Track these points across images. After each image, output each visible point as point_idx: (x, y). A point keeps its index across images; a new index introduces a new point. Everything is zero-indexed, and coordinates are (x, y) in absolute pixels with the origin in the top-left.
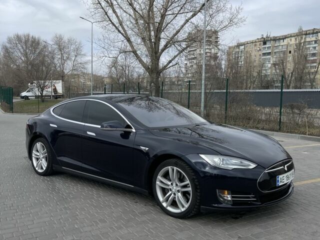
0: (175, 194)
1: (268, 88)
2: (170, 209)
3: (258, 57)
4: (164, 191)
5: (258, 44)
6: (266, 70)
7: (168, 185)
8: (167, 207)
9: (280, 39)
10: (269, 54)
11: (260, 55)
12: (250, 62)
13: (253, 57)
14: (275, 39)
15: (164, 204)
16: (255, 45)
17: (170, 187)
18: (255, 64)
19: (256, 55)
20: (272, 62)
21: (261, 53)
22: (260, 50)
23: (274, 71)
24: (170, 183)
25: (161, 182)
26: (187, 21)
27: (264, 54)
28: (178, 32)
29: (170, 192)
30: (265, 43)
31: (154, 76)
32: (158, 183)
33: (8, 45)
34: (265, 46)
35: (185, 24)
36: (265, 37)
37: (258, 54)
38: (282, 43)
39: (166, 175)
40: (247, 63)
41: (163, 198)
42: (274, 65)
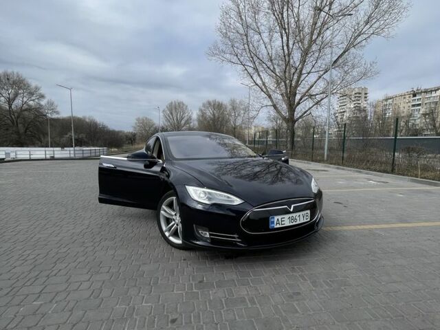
0: (177, 225)
1: (417, 135)
2: (172, 239)
3: (407, 108)
4: (168, 221)
5: (407, 96)
6: (415, 120)
7: (172, 215)
8: (169, 236)
9: (431, 91)
10: (419, 105)
11: (409, 107)
12: (399, 113)
13: (402, 109)
14: (426, 92)
15: (167, 234)
16: (404, 98)
17: (174, 217)
18: (403, 115)
19: (404, 107)
20: (421, 112)
21: (410, 104)
22: (409, 102)
23: (424, 121)
24: (173, 213)
25: (165, 211)
26: (320, 77)
27: (413, 106)
28: (311, 87)
29: (173, 222)
30: (415, 95)
31: (290, 124)
32: (162, 212)
33: (203, 108)
34: (414, 98)
35: (318, 80)
36: (415, 90)
37: (406, 106)
38: (434, 94)
39: (170, 205)
40: (395, 114)
41: (166, 227)
42: (425, 115)
